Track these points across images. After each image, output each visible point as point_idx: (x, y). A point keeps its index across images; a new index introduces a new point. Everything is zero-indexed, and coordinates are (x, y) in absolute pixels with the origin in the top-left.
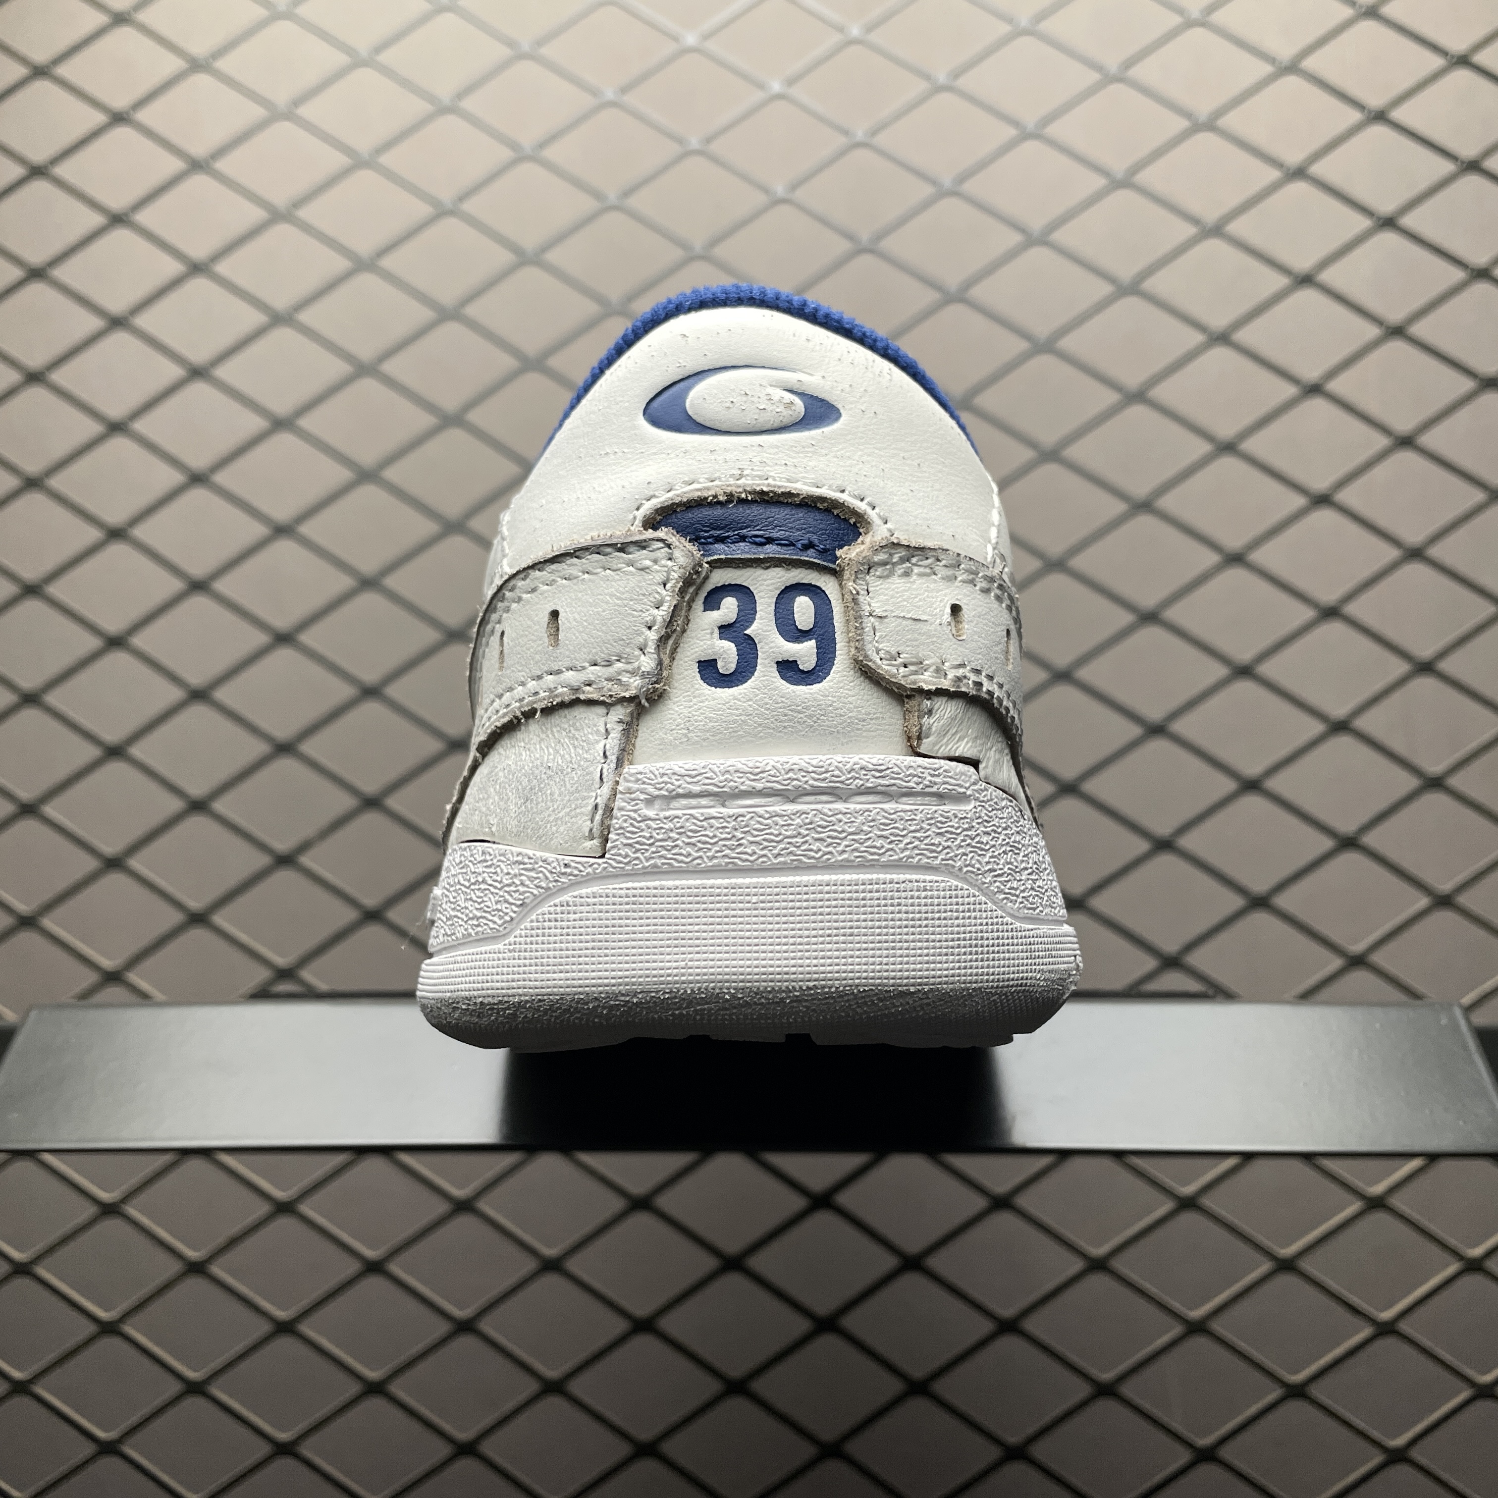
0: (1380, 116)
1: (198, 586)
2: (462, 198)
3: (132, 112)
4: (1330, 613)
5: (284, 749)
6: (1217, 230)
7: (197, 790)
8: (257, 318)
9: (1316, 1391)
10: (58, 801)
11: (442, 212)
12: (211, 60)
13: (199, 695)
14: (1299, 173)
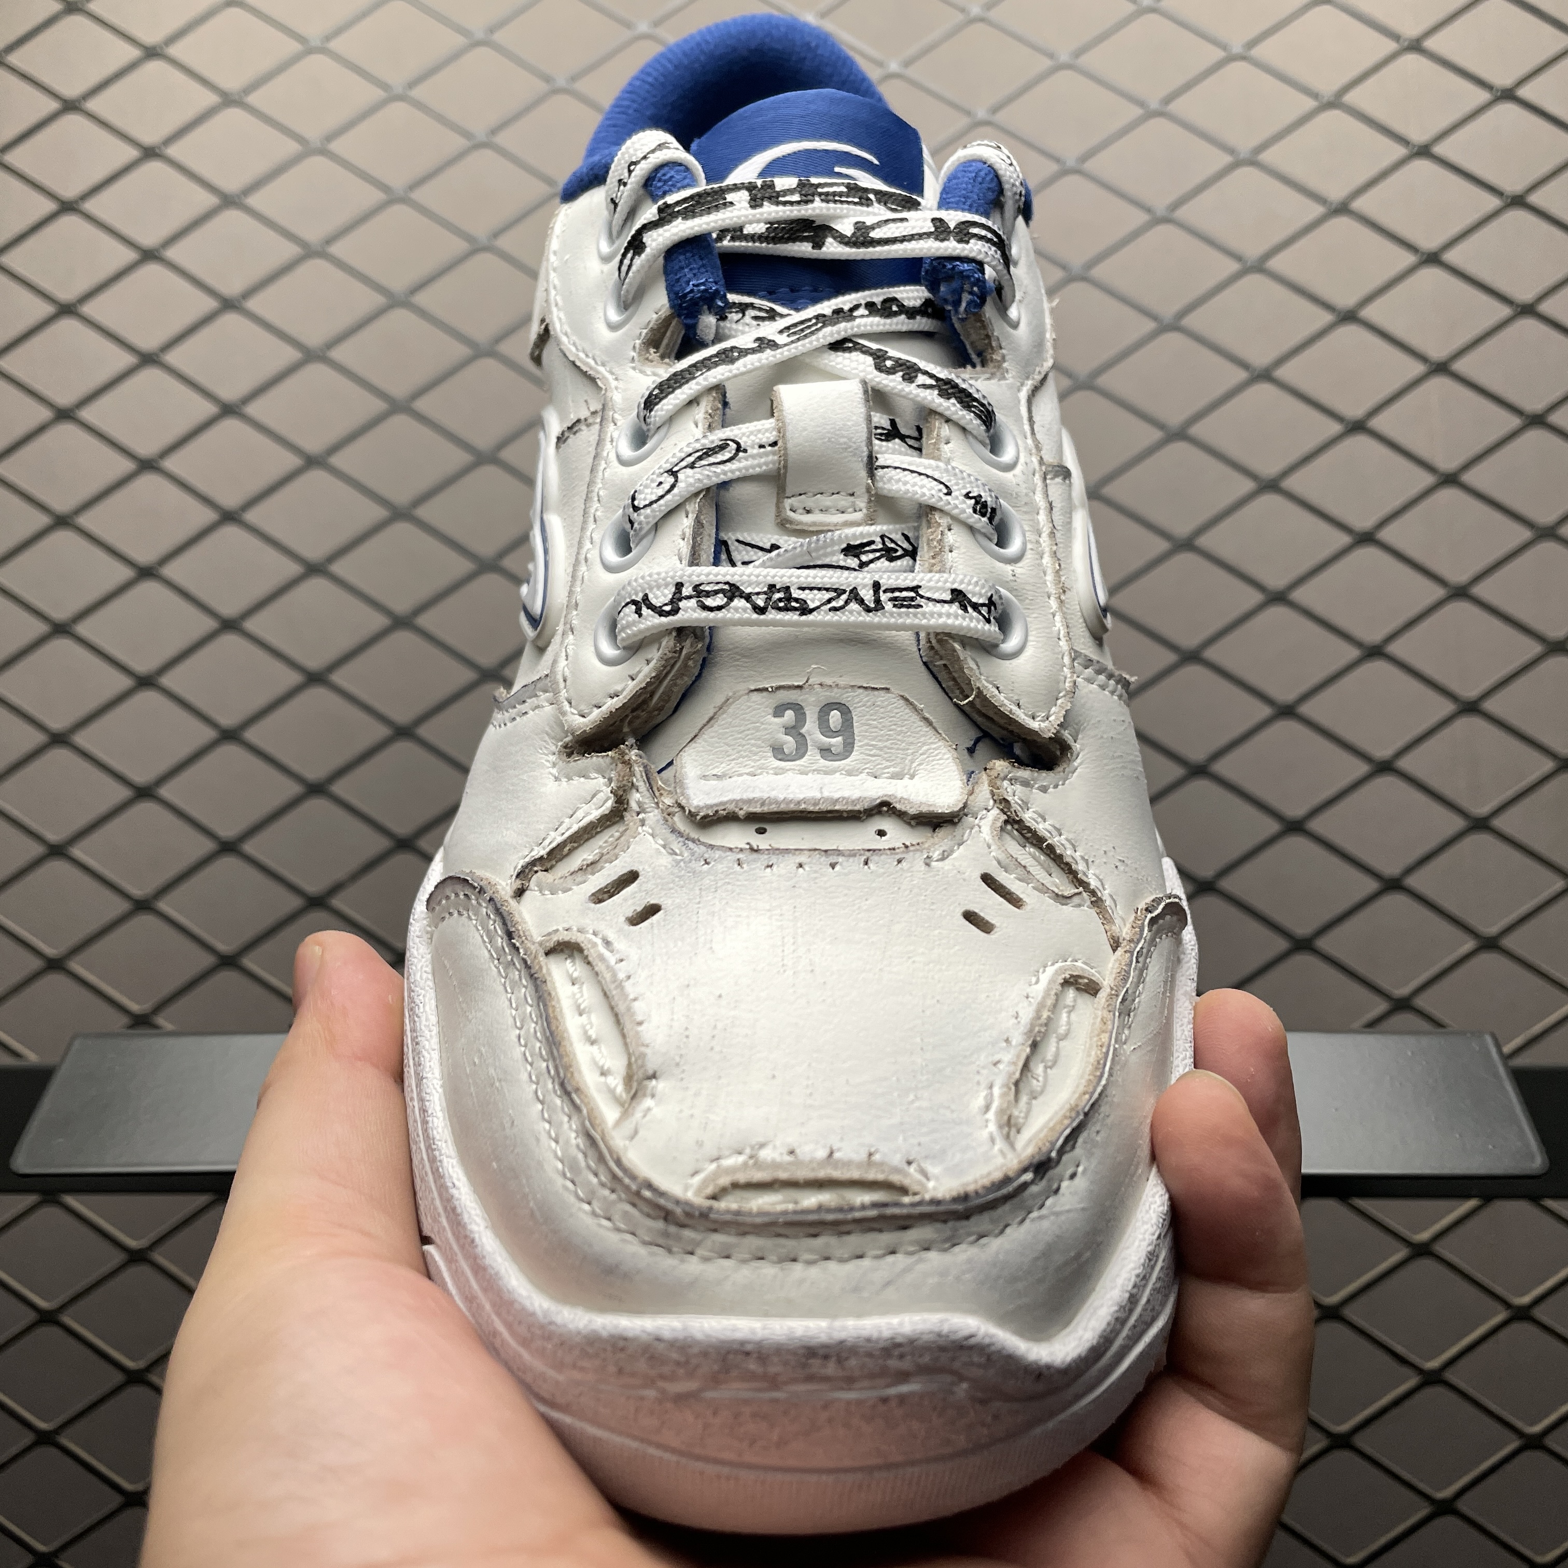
0: (1424, 151)
1: (229, 625)
2: (496, 235)
3: (163, 148)
4: (1374, 652)
5: (316, 789)
6: (1259, 267)
7: (227, 832)
8: (290, 355)
9: (1359, 1441)
10: (86, 842)
11: (477, 248)
12: (243, 94)
13: (229, 735)
14: (1342, 209)
